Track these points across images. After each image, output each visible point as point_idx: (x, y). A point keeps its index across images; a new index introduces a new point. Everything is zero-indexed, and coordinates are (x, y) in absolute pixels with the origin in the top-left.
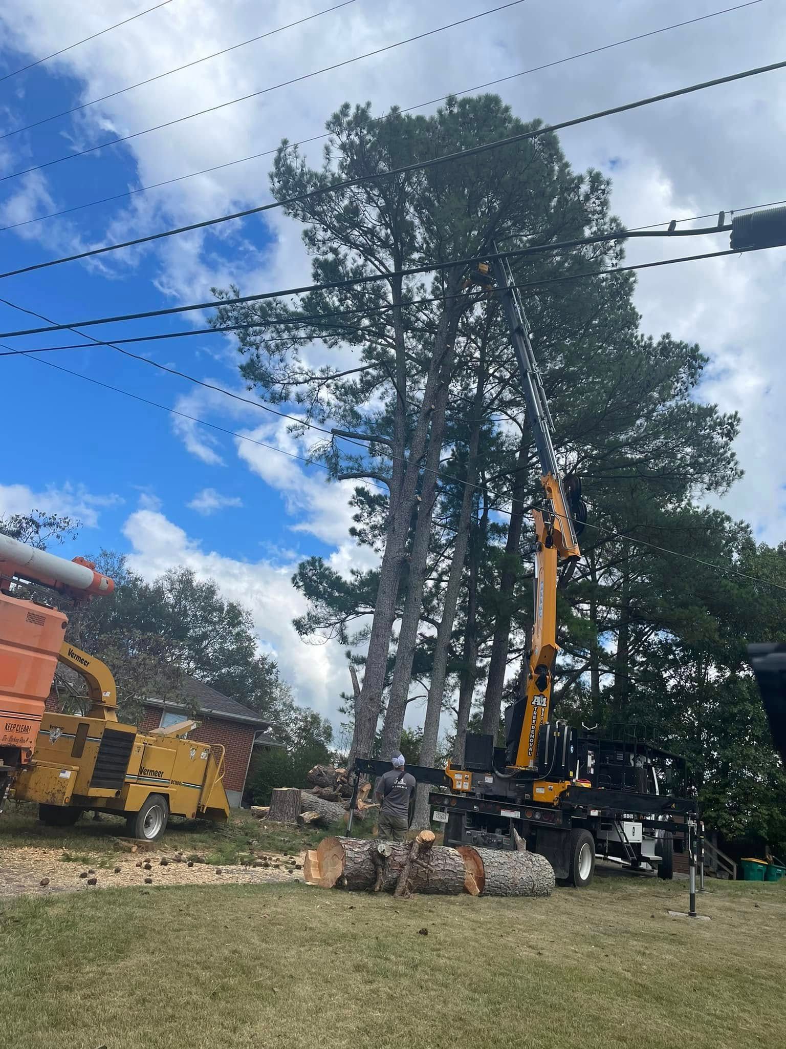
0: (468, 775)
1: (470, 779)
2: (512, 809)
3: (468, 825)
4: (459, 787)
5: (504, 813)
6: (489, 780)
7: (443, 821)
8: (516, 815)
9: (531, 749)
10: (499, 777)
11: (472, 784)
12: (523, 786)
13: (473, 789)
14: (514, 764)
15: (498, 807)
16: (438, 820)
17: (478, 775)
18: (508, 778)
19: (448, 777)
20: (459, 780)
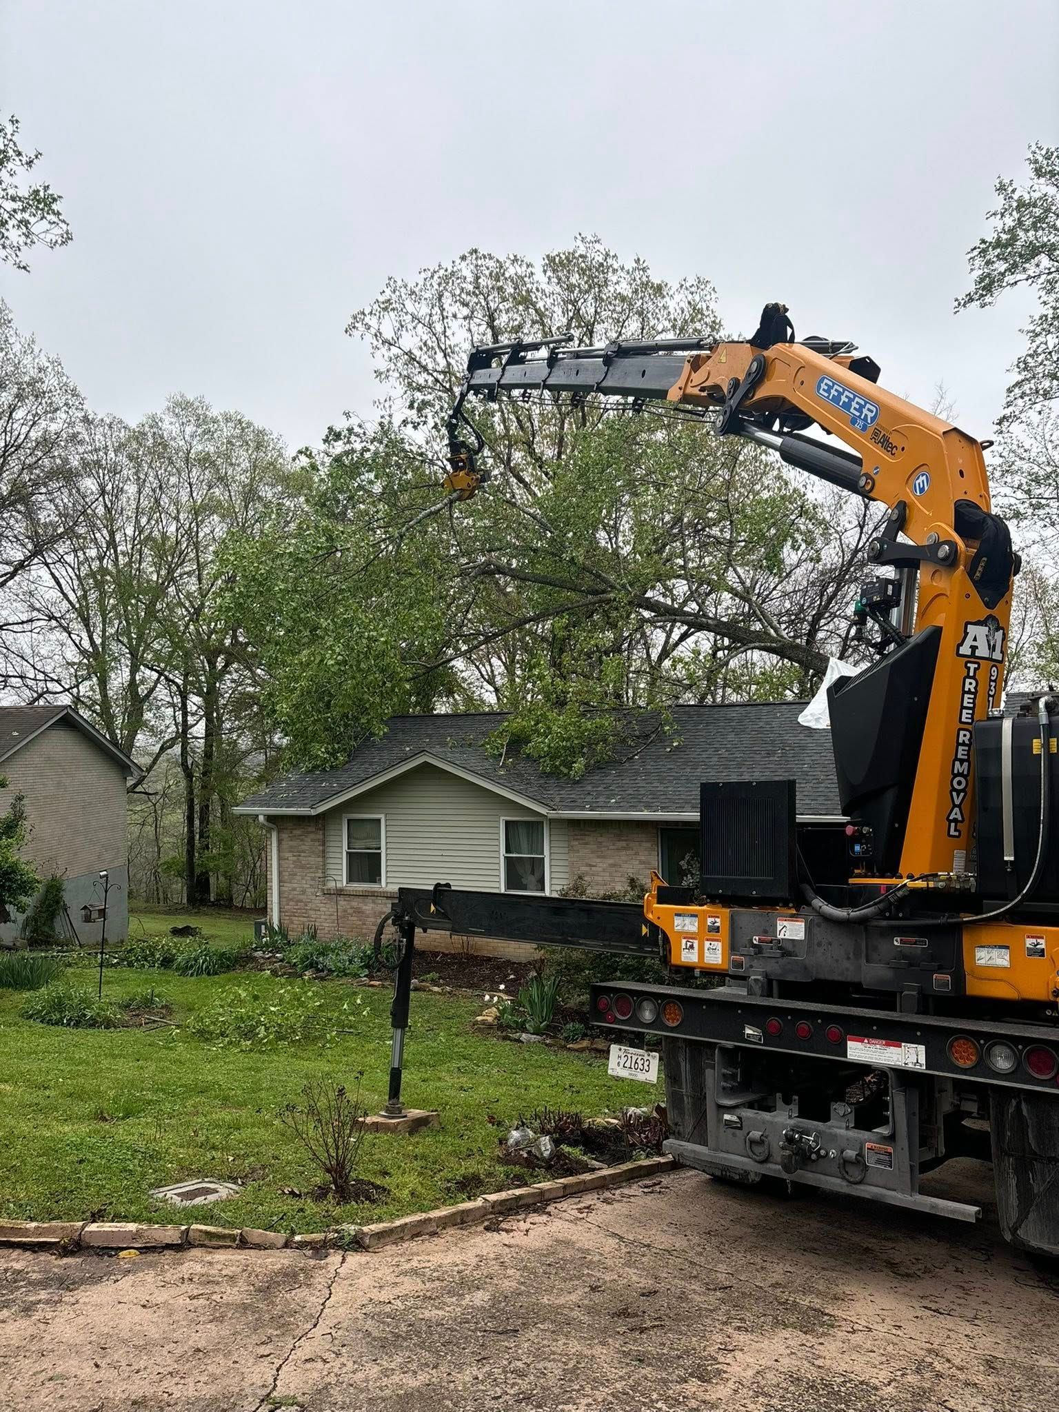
0: (719, 917)
1: (725, 932)
2: (894, 1034)
3: (730, 1092)
4: (688, 957)
5: (859, 1051)
6: (791, 930)
7: (641, 1077)
8: (911, 1056)
9: (956, 814)
10: (828, 919)
11: (733, 947)
12: (920, 946)
13: (738, 965)
14: (893, 871)
15: (835, 1028)
16: (624, 1073)
17: (749, 916)
18: (863, 921)
19: (654, 929)
20: (689, 936)
